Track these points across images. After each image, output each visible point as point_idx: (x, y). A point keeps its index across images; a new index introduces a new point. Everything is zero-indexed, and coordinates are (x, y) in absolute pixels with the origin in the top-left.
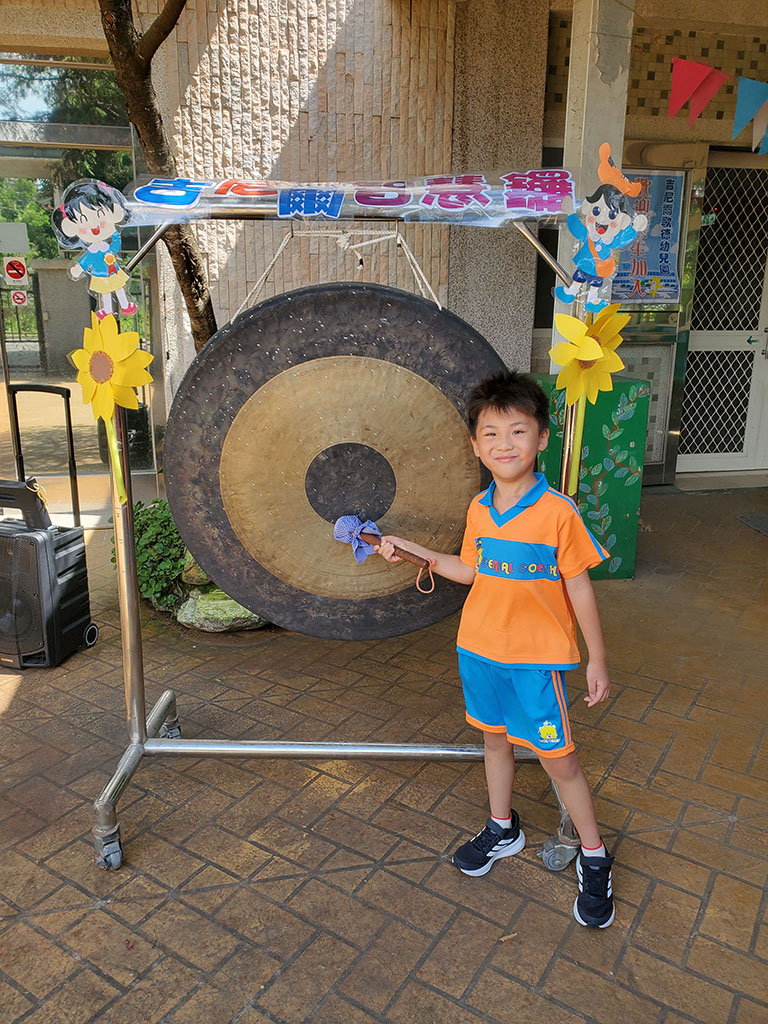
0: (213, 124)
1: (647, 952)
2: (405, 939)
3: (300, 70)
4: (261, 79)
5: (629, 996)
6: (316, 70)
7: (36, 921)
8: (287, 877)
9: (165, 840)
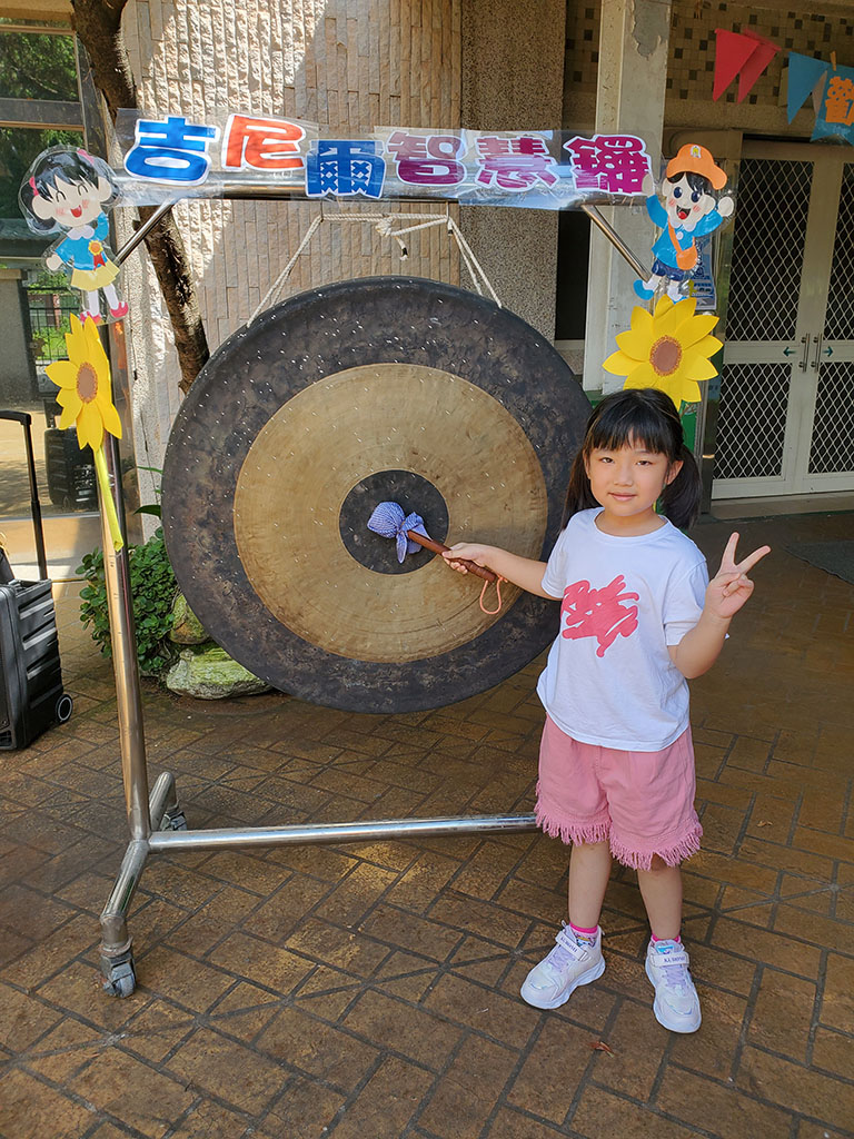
0: (182, 101)
1: (767, 1051)
2: (487, 1056)
3: (284, 38)
4: (237, 47)
5: (755, 1105)
6: (302, 38)
7: (35, 1066)
8: (338, 990)
9: (184, 953)
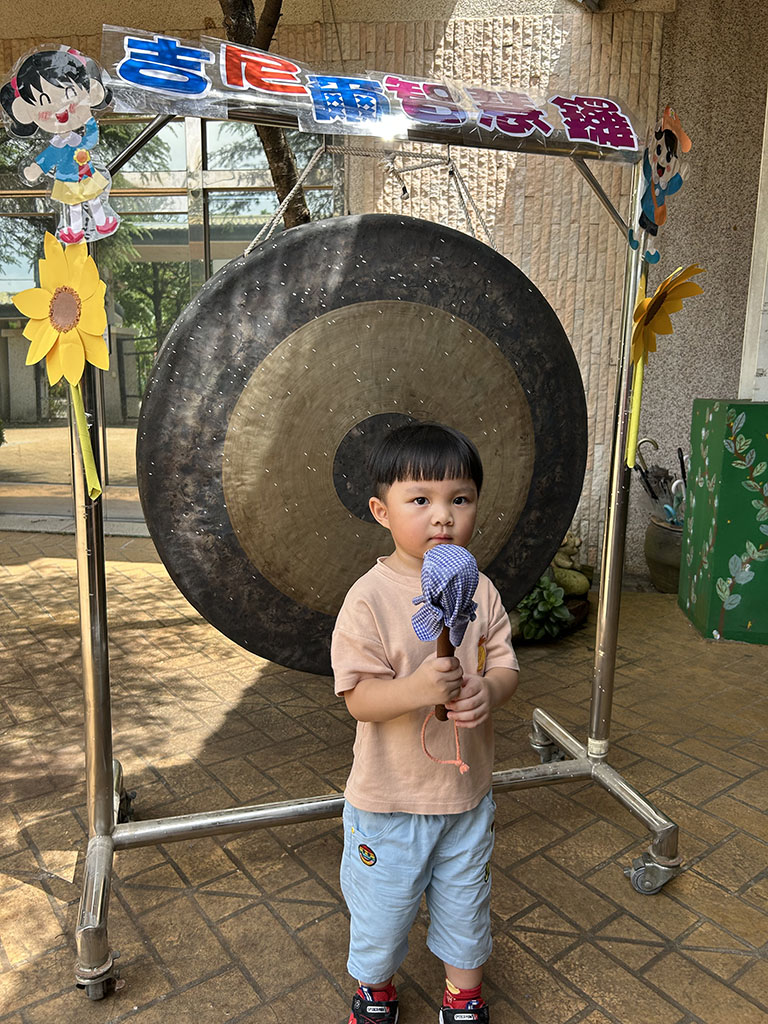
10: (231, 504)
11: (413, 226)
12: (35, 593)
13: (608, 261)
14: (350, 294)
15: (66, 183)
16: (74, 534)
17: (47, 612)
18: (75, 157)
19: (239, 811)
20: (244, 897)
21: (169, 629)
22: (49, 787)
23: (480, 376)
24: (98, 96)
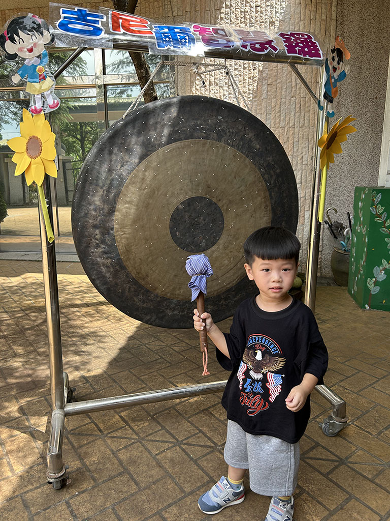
10: (119, 244)
11: (208, 101)
12: (24, 291)
13: (311, 116)
14: (176, 136)
15: (33, 83)
16: (41, 261)
17: (30, 300)
18: (37, 70)
19: (126, 397)
20: (130, 439)
21: (91, 308)
22: (33, 386)
23: (243, 177)
24: (48, 39)
